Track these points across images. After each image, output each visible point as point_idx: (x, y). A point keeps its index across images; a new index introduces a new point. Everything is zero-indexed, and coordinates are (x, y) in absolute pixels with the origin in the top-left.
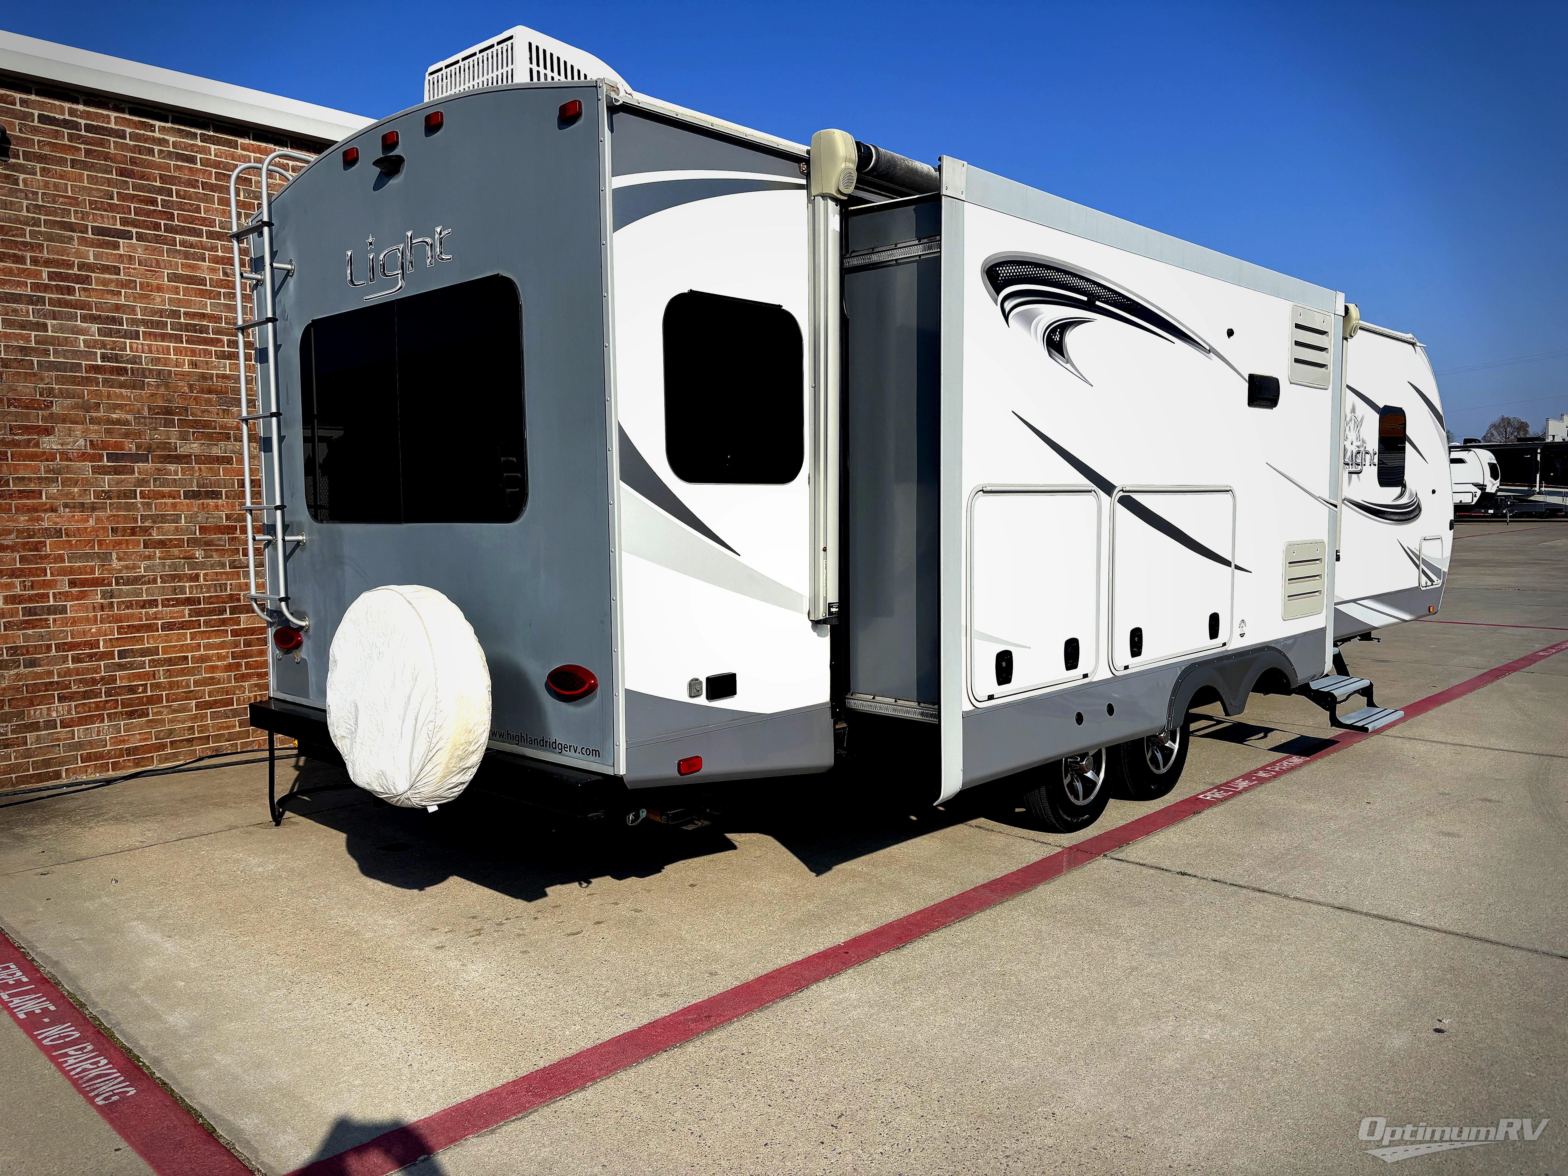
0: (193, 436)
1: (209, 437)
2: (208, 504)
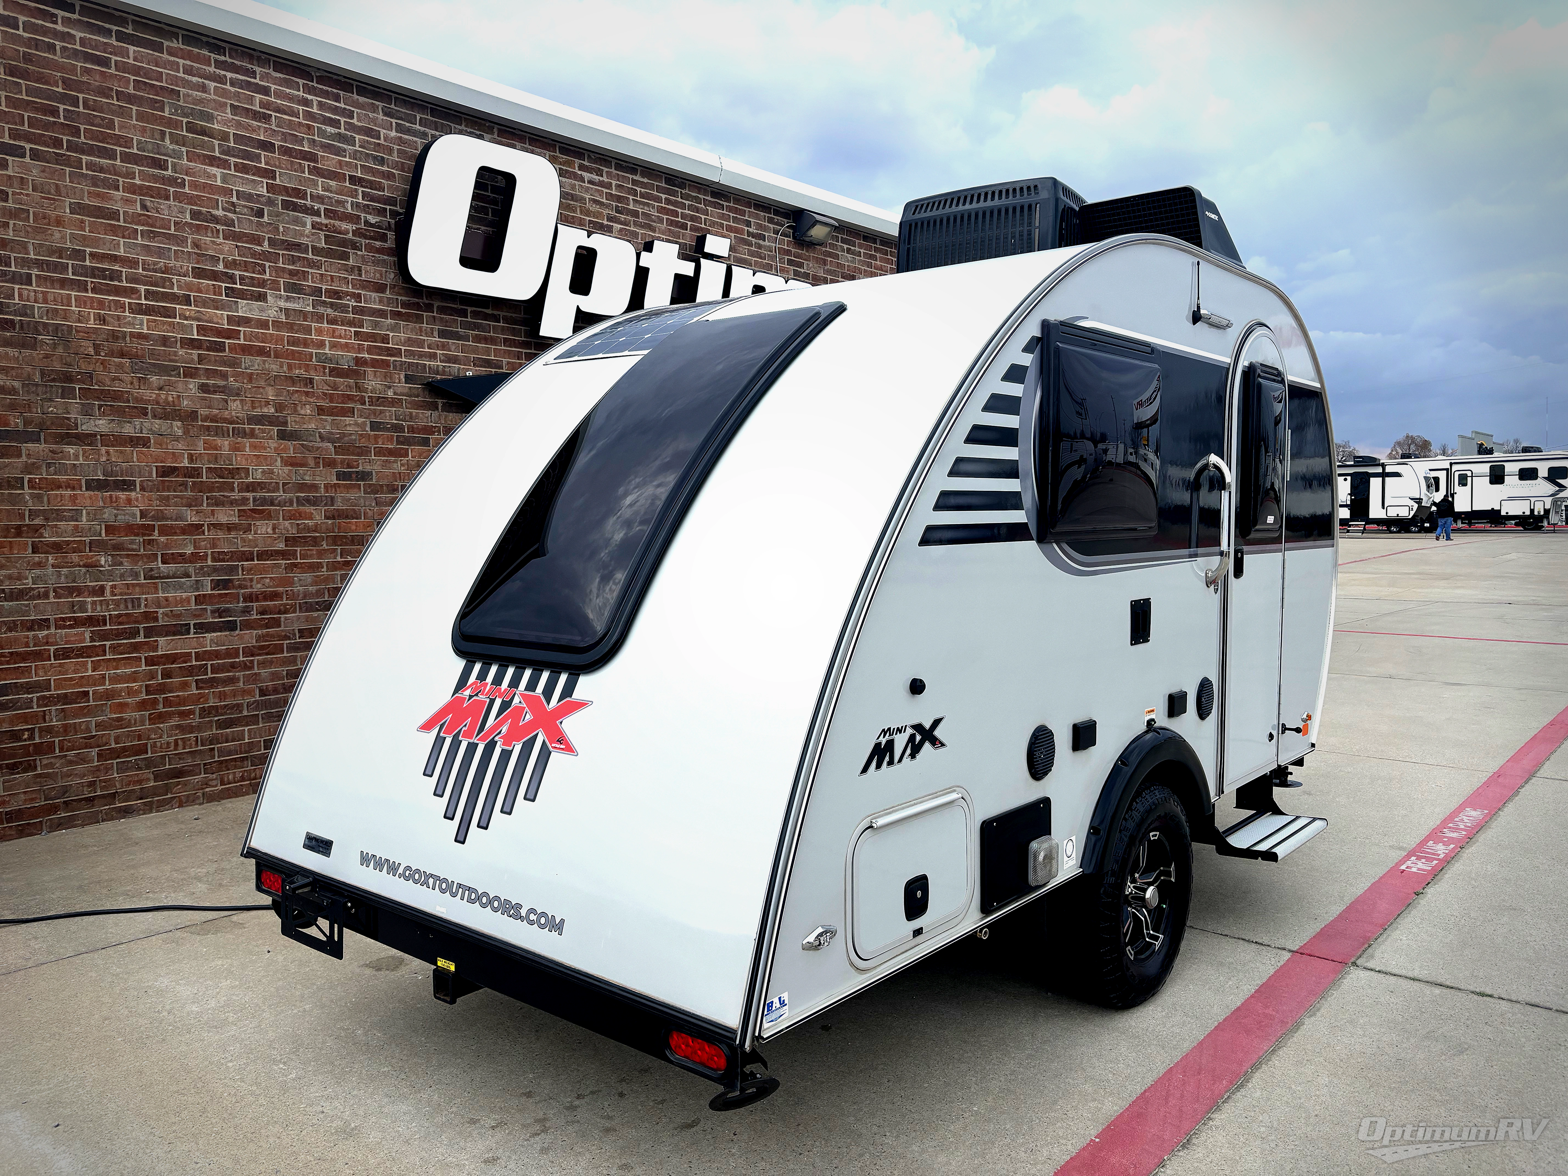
0: (99, 409)
1: (120, 412)
2: (117, 498)
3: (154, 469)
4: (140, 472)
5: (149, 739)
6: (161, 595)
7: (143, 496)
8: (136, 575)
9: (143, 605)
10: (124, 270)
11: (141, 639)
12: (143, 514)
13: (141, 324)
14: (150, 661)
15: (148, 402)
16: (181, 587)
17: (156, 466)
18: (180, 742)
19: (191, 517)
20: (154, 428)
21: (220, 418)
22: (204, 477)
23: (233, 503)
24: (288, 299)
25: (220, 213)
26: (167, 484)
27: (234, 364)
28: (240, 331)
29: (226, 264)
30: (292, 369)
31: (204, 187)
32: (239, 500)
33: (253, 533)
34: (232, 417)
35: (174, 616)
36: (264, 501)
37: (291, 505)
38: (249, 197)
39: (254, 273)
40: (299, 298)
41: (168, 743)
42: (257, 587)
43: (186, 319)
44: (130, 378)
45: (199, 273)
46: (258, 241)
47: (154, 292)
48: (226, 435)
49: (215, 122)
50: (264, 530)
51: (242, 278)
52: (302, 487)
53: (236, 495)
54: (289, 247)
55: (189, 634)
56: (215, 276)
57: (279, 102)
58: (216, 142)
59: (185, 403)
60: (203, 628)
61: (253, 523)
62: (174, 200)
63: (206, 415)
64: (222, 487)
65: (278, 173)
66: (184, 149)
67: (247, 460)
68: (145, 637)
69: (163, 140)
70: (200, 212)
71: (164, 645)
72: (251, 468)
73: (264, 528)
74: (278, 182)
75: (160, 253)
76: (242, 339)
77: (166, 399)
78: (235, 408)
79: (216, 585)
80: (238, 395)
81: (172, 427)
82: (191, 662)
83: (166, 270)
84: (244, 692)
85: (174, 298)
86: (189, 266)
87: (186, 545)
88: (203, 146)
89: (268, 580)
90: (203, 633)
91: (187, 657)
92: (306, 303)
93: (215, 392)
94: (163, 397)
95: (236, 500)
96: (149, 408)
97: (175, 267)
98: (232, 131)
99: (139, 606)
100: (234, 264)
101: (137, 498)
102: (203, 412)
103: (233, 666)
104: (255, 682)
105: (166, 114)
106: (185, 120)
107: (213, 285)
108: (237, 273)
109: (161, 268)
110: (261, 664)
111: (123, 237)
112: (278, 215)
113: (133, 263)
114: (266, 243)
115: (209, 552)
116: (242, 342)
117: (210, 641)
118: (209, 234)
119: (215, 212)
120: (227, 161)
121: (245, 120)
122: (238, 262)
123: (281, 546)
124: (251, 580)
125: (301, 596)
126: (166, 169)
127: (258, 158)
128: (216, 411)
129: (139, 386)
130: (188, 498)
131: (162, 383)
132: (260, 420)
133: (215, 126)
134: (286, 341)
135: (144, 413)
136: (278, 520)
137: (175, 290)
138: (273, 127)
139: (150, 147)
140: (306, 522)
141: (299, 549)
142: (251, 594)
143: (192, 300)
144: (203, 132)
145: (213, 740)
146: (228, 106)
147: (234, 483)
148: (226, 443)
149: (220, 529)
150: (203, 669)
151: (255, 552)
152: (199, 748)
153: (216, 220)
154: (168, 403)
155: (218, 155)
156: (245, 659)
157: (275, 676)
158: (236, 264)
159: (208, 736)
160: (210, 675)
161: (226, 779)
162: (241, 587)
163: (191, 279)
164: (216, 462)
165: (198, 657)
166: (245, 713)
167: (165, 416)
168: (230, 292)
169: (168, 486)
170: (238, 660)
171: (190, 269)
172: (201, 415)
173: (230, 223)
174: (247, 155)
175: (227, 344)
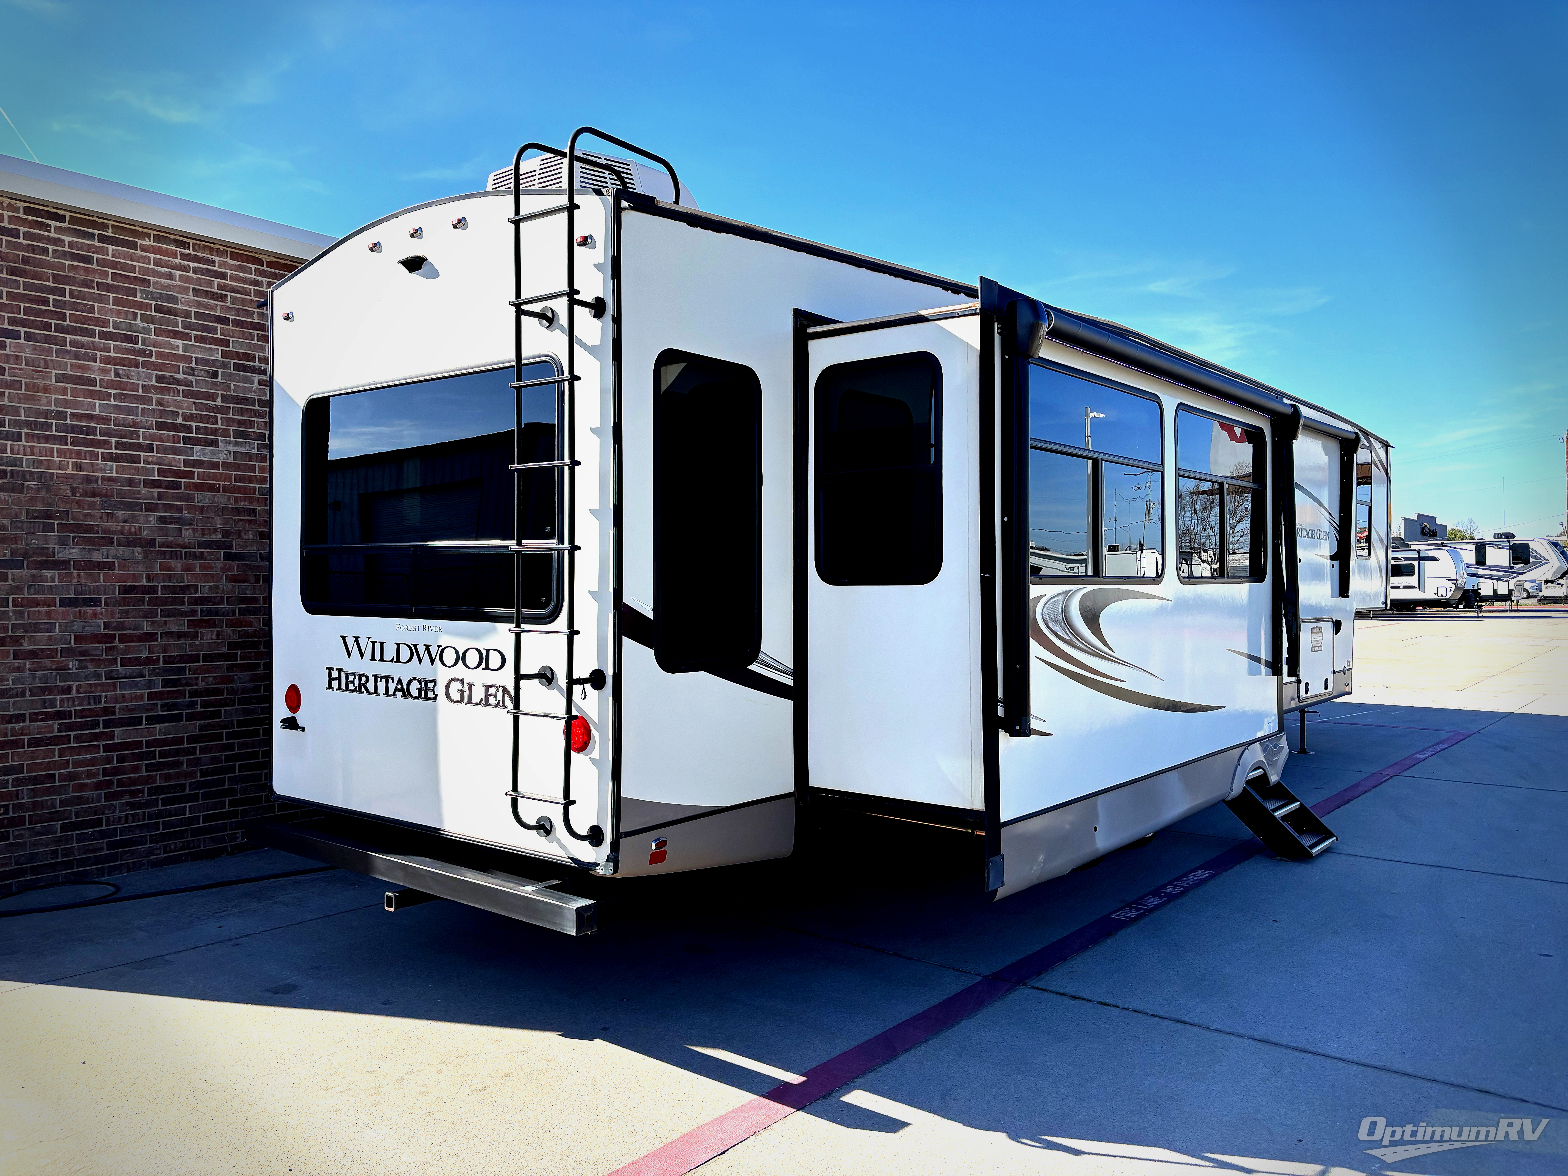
0: (73, 541)
1: (91, 542)
2: (85, 612)
3: (117, 587)
4: (105, 591)
5: (103, 814)
6: (119, 692)
7: (107, 610)
8: (99, 676)
9: (103, 701)
10: (99, 426)
11: (100, 729)
12: (107, 625)
13: (111, 469)
14: (107, 748)
15: (115, 533)
16: (135, 686)
17: (119, 585)
18: (130, 817)
19: (147, 628)
20: (118, 555)
21: (175, 544)
22: (159, 593)
23: (182, 614)
24: (236, 444)
25: (181, 376)
26: (127, 600)
27: (189, 499)
28: (194, 472)
29: (185, 418)
30: (238, 501)
31: (168, 356)
32: (188, 612)
33: (199, 639)
34: (185, 543)
35: (128, 710)
36: (210, 612)
37: (234, 615)
38: (206, 362)
39: (208, 424)
40: (246, 442)
41: (120, 818)
42: (202, 685)
43: (149, 464)
44: (100, 514)
45: (161, 426)
46: (213, 397)
47: (122, 443)
48: (179, 557)
49: (179, 302)
50: (209, 637)
51: (197, 428)
52: (243, 600)
53: (186, 607)
54: (239, 401)
55: (141, 725)
56: (175, 427)
57: (234, 284)
58: (180, 319)
59: (145, 533)
60: (152, 720)
61: (200, 631)
62: (142, 368)
63: (163, 542)
64: (174, 601)
65: (231, 342)
66: (152, 326)
67: (196, 578)
68: (104, 728)
69: (135, 319)
70: (163, 377)
71: (120, 734)
72: (199, 585)
73: (209, 635)
74: (231, 349)
75: (129, 411)
76: (196, 478)
77: (130, 529)
78: (188, 535)
79: (166, 683)
80: (191, 524)
81: (133, 552)
82: (142, 749)
83: (134, 424)
84: (187, 775)
85: (139, 447)
86: (153, 421)
87: (141, 652)
88: (168, 322)
89: (211, 679)
90: (153, 725)
91: (138, 744)
92: (251, 446)
93: (171, 523)
94: (127, 528)
95: (185, 612)
96: (115, 538)
97: (141, 421)
98: (193, 310)
99: (100, 702)
100: (191, 417)
101: (102, 612)
102: (159, 539)
103: (178, 753)
104: (196, 765)
105: (138, 299)
106: (154, 303)
107: (173, 435)
108: (193, 424)
109: (129, 424)
110: (203, 750)
111: (99, 400)
112: (230, 375)
113: (107, 420)
114: (219, 399)
115: (161, 656)
116: (196, 480)
117: (159, 730)
118: (171, 394)
119: (176, 376)
120: (188, 334)
121: (204, 300)
122: (195, 415)
123: (224, 650)
124: (197, 679)
125: (240, 692)
126: (137, 343)
127: (214, 330)
128: (171, 539)
129: (108, 520)
130: (144, 611)
131: (126, 518)
132: (209, 544)
133: (179, 307)
134: (233, 479)
135: (110, 542)
136: (222, 627)
137: (141, 441)
138: (228, 304)
139: (123, 326)
140: (246, 629)
141: (239, 652)
142: (196, 690)
143: (155, 449)
144: (169, 311)
145: (160, 814)
146: (191, 289)
147: (184, 598)
148: (179, 565)
149: (171, 637)
150: (152, 755)
151: (201, 655)
152: (147, 822)
153: (178, 382)
154: (131, 534)
155: (180, 329)
156: (189, 746)
157: (214, 760)
158: (194, 417)
159: (154, 812)
160: (158, 760)
161: (168, 849)
162: (187, 685)
163: (155, 431)
164: (170, 581)
165: (149, 744)
166: (187, 792)
167: (129, 544)
168: (187, 440)
169: (128, 602)
170: (182, 747)
171: (154, 423)
172: (158, 542)
173: (189, 384)
174: (206, 329)
175: (183, 483)
